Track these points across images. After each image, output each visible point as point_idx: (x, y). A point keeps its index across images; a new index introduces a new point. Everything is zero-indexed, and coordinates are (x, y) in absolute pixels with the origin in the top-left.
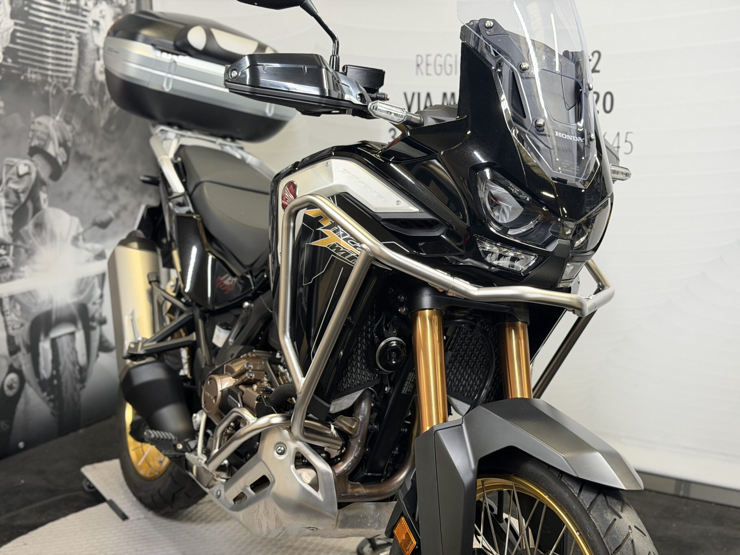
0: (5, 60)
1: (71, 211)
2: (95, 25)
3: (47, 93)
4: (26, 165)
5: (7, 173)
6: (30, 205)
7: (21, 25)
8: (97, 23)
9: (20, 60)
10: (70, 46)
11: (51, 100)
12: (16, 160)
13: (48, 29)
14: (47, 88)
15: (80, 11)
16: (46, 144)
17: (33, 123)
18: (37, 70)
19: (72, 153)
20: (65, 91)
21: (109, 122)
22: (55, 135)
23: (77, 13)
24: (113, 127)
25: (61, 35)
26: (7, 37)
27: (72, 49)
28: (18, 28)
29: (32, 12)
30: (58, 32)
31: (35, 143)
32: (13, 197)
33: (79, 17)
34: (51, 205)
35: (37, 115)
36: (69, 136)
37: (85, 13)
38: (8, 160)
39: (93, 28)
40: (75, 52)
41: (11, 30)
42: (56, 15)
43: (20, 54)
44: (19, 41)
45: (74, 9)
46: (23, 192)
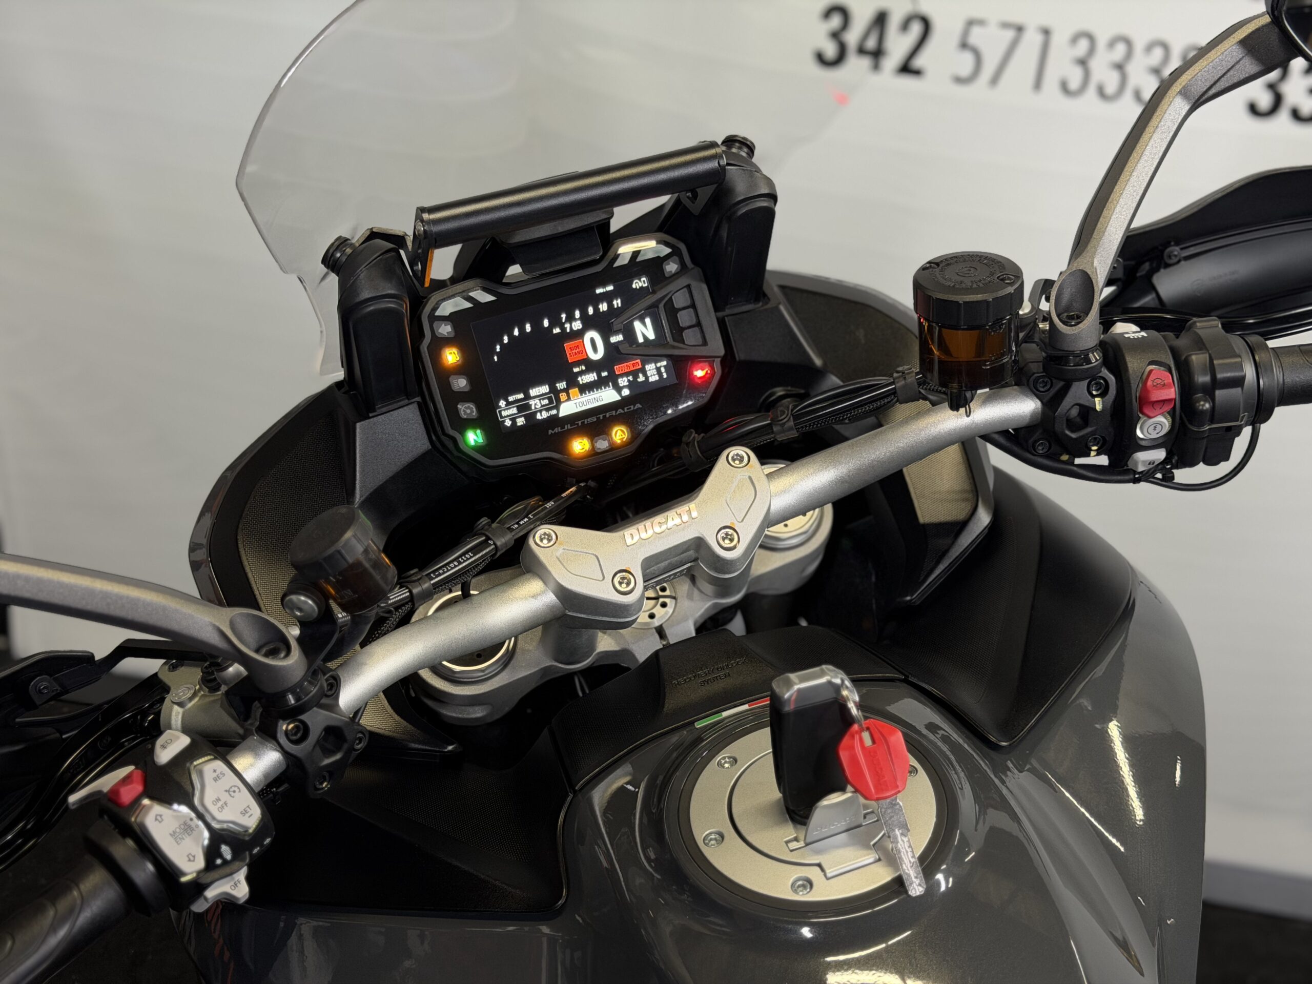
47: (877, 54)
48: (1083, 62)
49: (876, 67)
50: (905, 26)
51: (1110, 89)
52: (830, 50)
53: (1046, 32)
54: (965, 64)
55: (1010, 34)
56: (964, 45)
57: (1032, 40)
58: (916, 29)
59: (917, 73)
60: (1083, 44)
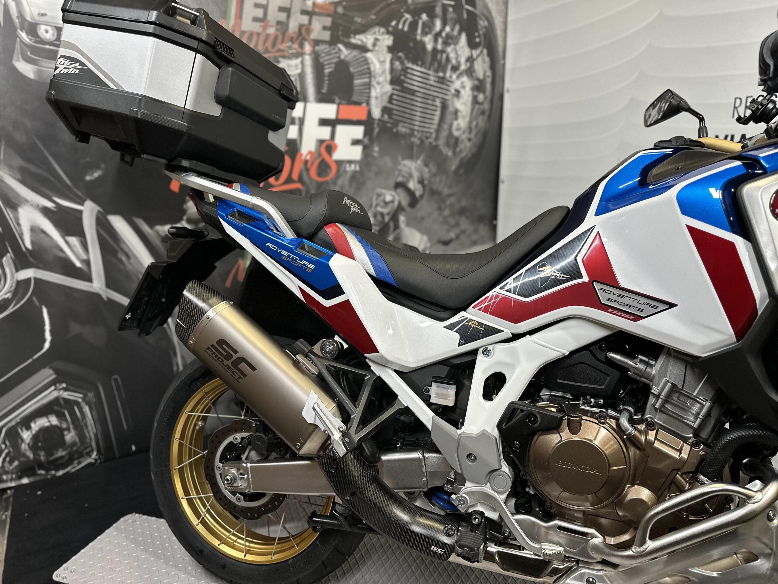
0: (382, 116)
1: (422, 231)
2: (456, 93)
3: (413, 143)
4: (391, 195)
5: (377, 199)
6: (392, 225)
7: (397, 90)
8: (458, 92)
9: (395, 117)
10: (434, 108)
11: (415, 148)
12: (384, 191)
13: (418, 94)
14: (413, 139)
15: (445, 81)
16: (408, 180)
17: (399, 164)
18: (406, 125)
19: (427, 189)
20: (427, 142)
21: (459, 167)
22: (416, 175)
23: (443, 83)
24: (461, 172)
25: (428, 99)
26: (386, 98)
27: (435, 110)
28: (395, 92)
29: (407, 80)
30: (426, 97)
31: (400, 179)
32: (379, 218)
33: (444, 87)
34: (408, 225)
35: (404, 158)
36: (426, 175)
37: (449, 83)
38: (378, 190)
39: (454, 95)
40: (438, 113)
41: (389, 94)
42: (426, 84)
43: (395, 112)
44: (394, 102)
45: (441, 80)
46: (388, 214)
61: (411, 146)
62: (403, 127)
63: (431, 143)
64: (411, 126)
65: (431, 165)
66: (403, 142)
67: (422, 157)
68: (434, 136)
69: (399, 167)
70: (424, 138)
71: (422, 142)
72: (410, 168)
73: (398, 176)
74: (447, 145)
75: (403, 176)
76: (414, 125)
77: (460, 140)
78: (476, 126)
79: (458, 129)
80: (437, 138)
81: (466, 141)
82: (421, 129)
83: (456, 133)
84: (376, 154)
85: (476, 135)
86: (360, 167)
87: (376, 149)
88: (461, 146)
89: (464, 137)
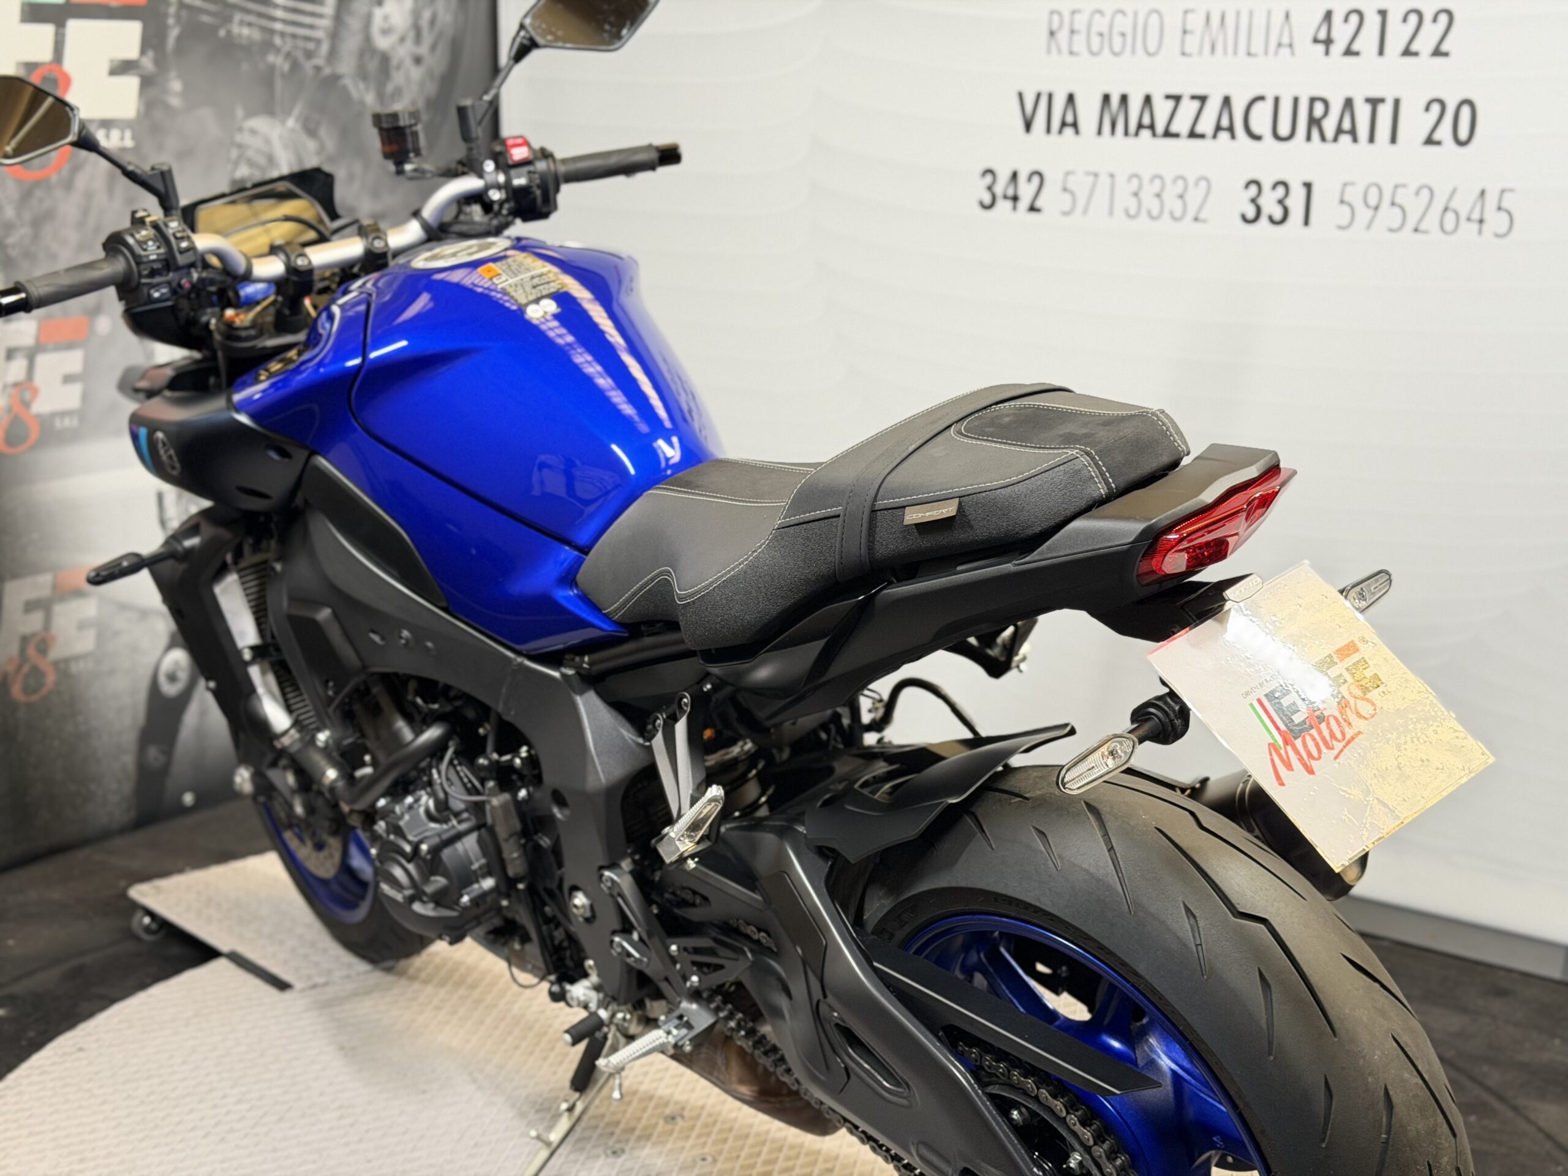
3: (272, 68)
11: (279, 84)
14: (271, 58)
17: (240, 130)
18: (252, 19)
20: (308, 66)
22: (284, 158)
31: (243, 171)
35: (250, 114)
36: (312, 162)
47: (1015, 199)
48: (1136, 194)
49: (1015, 208)
50: (1029, 179)
51: (1155, 212)
52: (987, 199)
53: (1112, 176)
54: (1066, 201)
55: (1091, 179)
56: (1065, 189)
57: (1104, 180)
58: (1036, 180)
59: (1038, 210)
60: (1135, 181)
61: (268, 78)
62: (242, 23)
63: (318, 69)
64: (264, 22)
65: (323, 132)
66: (245, 67)
67: (297, 110)
68: (325, 48)
69: (238, 138)
70: (300, 56)
71: (295, 66)
72: (268, 141)
73: (236, 163)
74: (362, 74)
75: (251, 163)
76: (274, 19)
77: (394, 62)
78: (433, 22)
79: (386, 32)
80: (333, 55)
81: (408, 62)
82: (290, 29)
83: (382, 43)
84: (175, 101)
85: (433, 48)
86: (133, 138)
87: (176, 85)
88: (398, 78)
89: (403, 53)
